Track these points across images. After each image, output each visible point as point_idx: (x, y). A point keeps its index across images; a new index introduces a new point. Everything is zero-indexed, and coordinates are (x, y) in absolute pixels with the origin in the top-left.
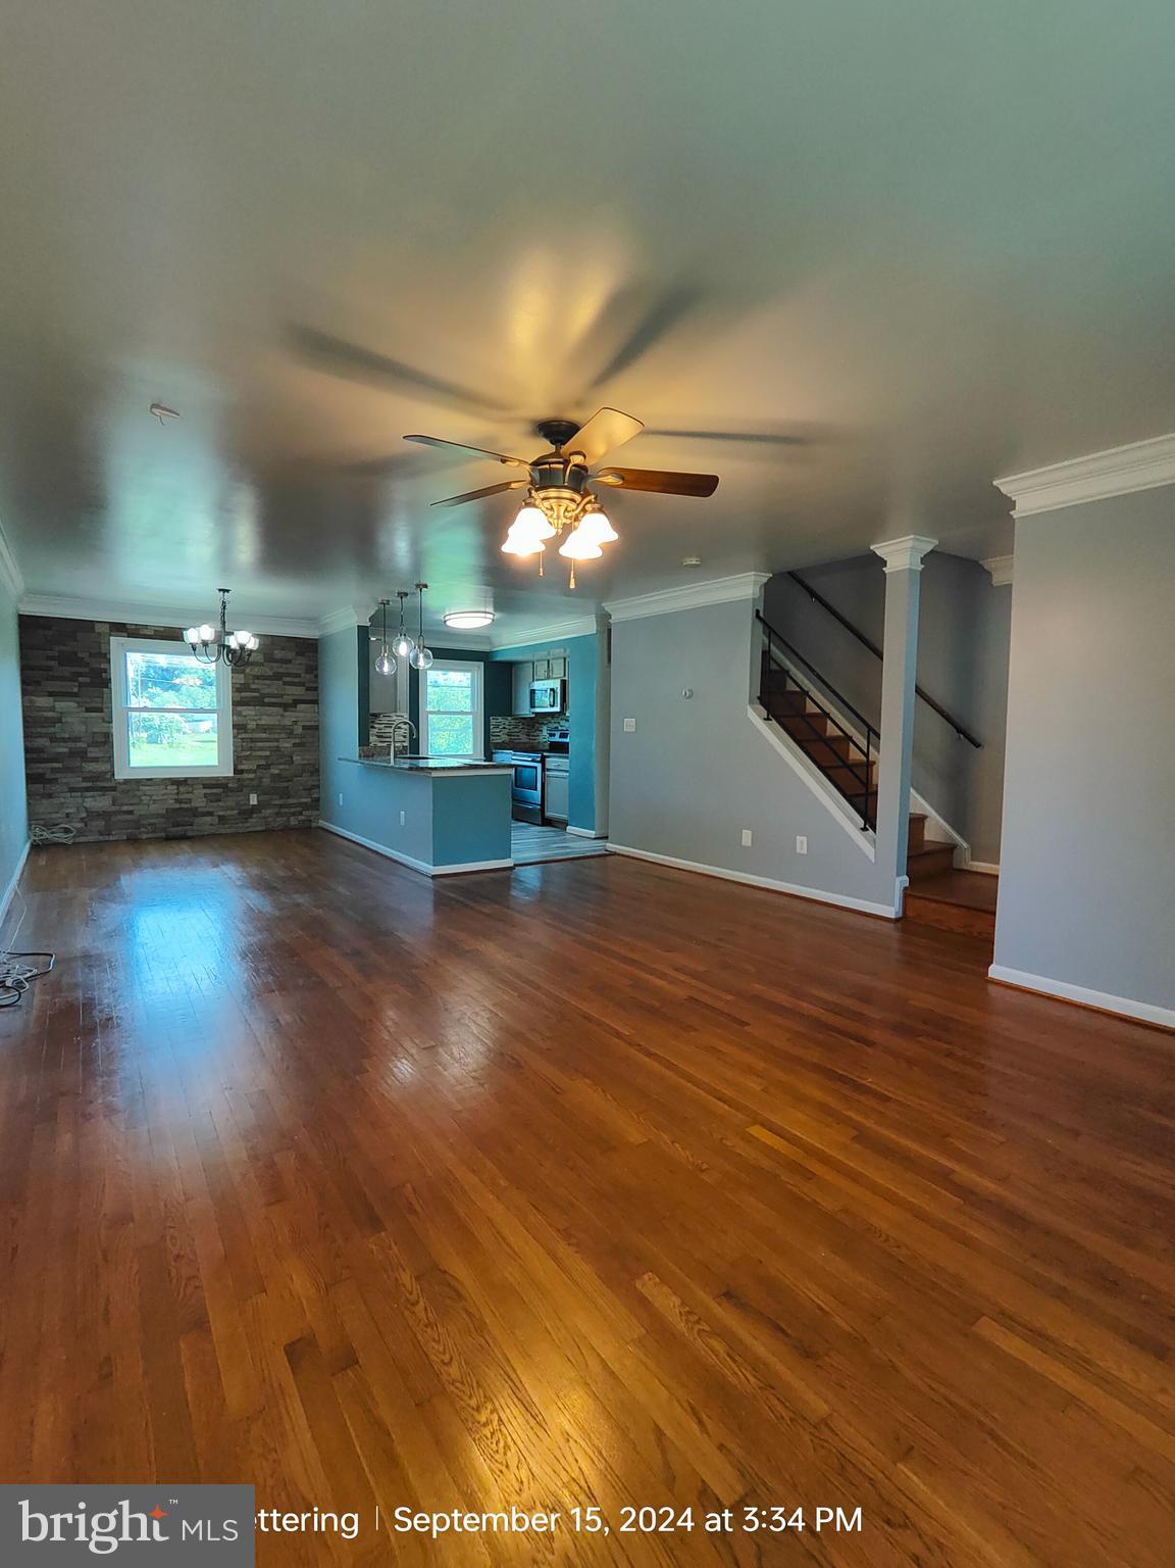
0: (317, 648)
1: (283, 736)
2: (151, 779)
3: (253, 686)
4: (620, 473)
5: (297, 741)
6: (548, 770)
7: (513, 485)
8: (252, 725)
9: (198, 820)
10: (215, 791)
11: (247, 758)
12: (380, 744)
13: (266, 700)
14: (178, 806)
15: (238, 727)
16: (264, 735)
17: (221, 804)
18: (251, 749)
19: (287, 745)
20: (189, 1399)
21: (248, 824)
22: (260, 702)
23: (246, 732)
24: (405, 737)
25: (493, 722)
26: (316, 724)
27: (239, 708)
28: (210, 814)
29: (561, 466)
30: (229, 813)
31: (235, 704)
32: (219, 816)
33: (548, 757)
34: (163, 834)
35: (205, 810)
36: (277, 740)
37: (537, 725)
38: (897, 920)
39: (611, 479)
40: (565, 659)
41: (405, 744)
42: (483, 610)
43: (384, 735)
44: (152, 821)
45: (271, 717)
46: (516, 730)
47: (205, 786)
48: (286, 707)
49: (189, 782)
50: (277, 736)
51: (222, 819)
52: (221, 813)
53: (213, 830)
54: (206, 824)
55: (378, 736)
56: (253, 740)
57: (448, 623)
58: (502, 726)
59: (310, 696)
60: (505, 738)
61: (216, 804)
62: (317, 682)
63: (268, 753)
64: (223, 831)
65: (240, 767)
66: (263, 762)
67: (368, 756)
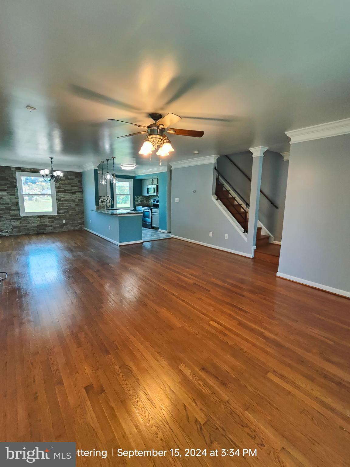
0: (81, 175)
1: (72, 202)
2: (32, 216)
3: (62, 187)
4: (174, 130)
5: (77, 204)
6: (153, 212)
7: (142, 133)
8: (62, 199)
9: (47, 228)
10: (52, 219)
11: (61, 209)
12: (102, 205)
13: (66, 191)
14: (40, 224)
15: (58, 200)
16: (66, 202)
17: (54, 223)
18: (62, 206)
19: (74, 205)
20: (59, 403)
21: (62, 229)
22: (64, 192)
23: (61, 201)
24: (110, 203)
25: (136, 197)
26: (82, 198)
27: (58, 194)
28: (51, 226)
29: (157, 128)
30: (57, 226)
31: (57, 192)
32: (54, 227)
33: (153, 209)
34: (37, 233)
35: (49, 225)
36: (70, 204)
37: (149, 198)
38: (252, 258)
39: (171, 132)
40: (158, 179)
41: (110, 205)
42: (133, 164)
43: (103, 202)
44: (33, 229)
45: (68, 196)
46: (143, 200)
47: (49, 218)
48: (73, 193)
49: (44, 216)
50: (70, 202)
51: (55, 228)
52: (55, 226)
53: (52, 231)
54: (49, 229)
55: (101, 203)
56: (63, 204)
57: (122, 168)
58: (139, 199)
59: (80, 190)
60: (140, 202)
61: (52, 223)
62: (82, 186)
63: (67, 208)
64: (55, 231)
65: (59, 212)
66: (66, 210)
67: (99, 209)
